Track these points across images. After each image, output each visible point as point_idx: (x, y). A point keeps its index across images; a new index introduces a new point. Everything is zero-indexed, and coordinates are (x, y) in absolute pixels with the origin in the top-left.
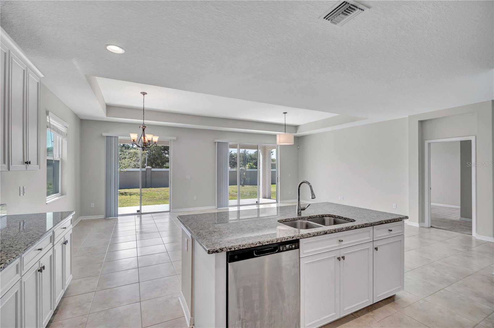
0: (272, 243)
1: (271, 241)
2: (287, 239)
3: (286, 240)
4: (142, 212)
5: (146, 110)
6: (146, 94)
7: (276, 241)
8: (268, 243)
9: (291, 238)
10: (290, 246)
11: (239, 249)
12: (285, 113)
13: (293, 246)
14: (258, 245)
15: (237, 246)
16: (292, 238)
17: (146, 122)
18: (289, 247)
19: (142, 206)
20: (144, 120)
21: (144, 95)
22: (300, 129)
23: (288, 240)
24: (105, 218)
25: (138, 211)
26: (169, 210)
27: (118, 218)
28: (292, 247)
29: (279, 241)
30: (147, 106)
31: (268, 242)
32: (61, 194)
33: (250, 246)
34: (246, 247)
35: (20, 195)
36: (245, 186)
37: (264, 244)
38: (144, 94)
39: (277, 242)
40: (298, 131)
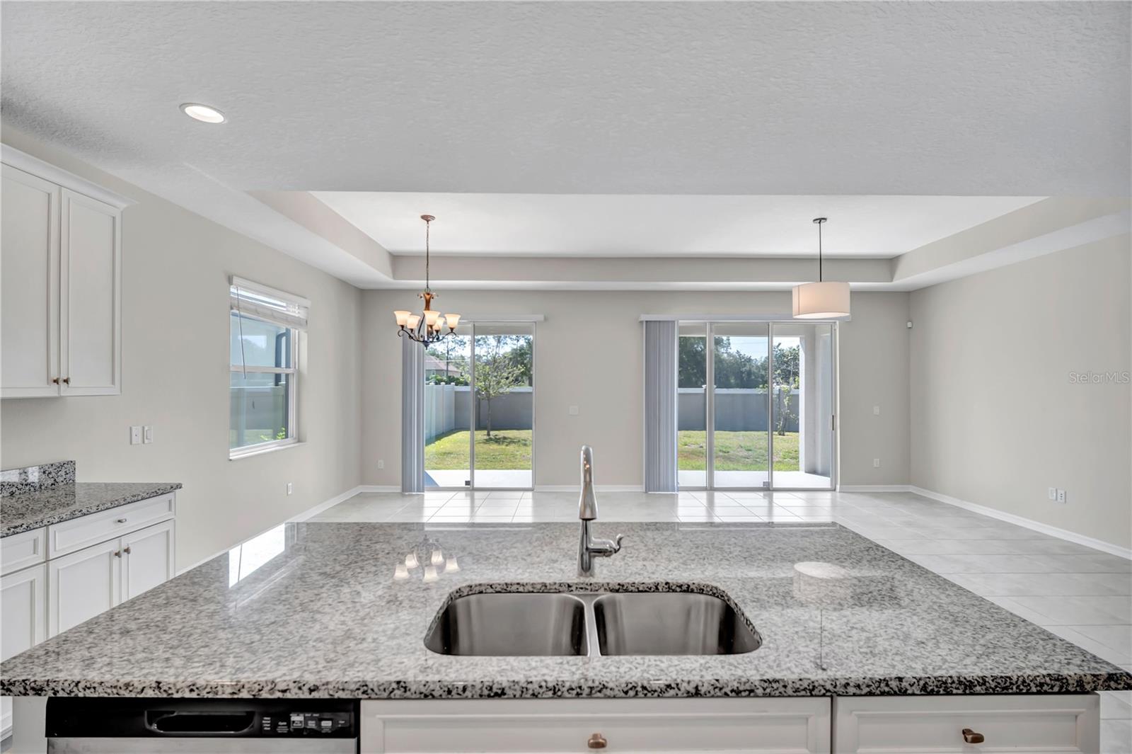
0: (210, 696)
1: (208, 690)
2: (284, 691)
3: (278, 695)
4: (476, 486)
5: (433, 257)
6: (433, 218)
7: (230, 690)
8: (194, 695)
9: (305, 689)
10: (312, 718)
11: (73, 695)
12: (820, 220)
13: (327, 724)
14: (150, 694)
15: (66, 684)
16: (311, 691)
17: (434, 283)
18: (306, 723)
19: (476, 471)
20: (427, 280)
21: (428, 221)
22: (902, 268)
23: (288, 696)
24: (401, 493)
25: (467, 483)
26: (531, 486)
27: (423, 495)
28: (319, 725)
29: (245, 695)
30: (434, 248)
31: (192, 690)
32: (296, 440)
33: (115, 691)
34: (100, 693)
35: (131, 443)
36: (786, 433)
37: (176, 696)
38: (427, 218)
39: (236, 696)
40: (897, 276)
